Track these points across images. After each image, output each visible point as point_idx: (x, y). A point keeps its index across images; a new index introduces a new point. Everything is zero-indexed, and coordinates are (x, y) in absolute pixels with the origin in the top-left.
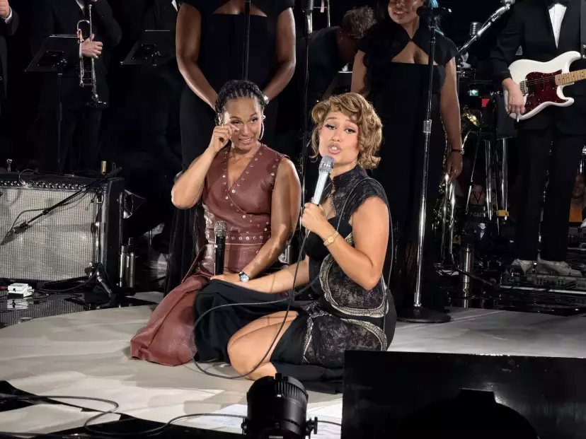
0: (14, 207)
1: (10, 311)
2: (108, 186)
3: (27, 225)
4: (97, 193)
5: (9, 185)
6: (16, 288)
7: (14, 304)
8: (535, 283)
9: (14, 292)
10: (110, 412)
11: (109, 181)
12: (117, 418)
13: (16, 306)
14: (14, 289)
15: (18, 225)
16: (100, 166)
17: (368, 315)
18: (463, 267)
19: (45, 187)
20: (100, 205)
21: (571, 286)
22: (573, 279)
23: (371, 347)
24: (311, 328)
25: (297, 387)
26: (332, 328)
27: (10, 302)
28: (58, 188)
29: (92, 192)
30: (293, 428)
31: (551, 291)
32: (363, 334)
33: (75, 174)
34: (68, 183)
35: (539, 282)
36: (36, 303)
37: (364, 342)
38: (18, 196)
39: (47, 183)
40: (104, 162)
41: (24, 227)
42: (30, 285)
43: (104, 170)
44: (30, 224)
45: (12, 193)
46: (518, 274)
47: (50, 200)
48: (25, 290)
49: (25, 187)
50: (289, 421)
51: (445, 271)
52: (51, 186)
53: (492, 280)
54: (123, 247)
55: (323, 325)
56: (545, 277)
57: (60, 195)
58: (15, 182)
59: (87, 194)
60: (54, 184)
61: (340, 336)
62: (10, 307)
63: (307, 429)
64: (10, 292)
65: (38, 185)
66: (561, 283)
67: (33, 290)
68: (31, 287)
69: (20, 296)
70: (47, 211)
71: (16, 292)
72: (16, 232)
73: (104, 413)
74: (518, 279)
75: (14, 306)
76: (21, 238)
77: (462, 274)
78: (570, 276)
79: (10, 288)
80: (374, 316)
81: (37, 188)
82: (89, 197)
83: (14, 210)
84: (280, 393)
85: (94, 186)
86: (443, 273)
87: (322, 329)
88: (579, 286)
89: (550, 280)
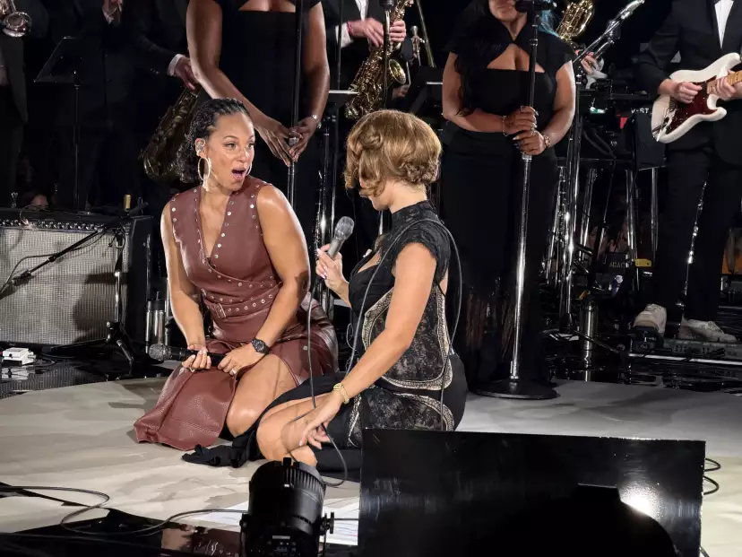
0: (13, 252)
1: (5, 382)
2: (131, 226)
3: (29, 275)
4: (116, 236)
5: (8, 224)
6: (13, 353)
7: (10, 374)
8: (674, 349)
9: (10, 359)
10: (98, 507)
11: (132, 221)
12: (105, 514)
13: (13, 376)
14: (10, 355)
15: (18, 275)
16: (122, 202)
17: (425, 388)
18: (584, 330)
19: (52, 227)
20: (121, 250)
21: (719, 354)
22: (723, 345)
23: (432, 427)
24: (358, 404)
25: (313, 477)
26: (385, 403)
27: (5, 370)
28: (69, 228)
29: (110, 233)
30: (304, 527)
31: (693, 360)
32: (422, 410)
33: (91, 211)
34: (83, 222)
35: (679, 349)
36: (39, 372)
37: (423, 420)
38: (19, 239)
39: (56, 222)
40: (128, 197)
41: (25, 278)
42: (31, 350)
43: (128, 206)
44: (33, 274)
45: (11, 235)
46: (653, 339)
47: (59, 244)
48: (24, 356)
49: (28, 227)
50: (298, 517)
51: (562, 335)
52: (60, 226)
53: (620, 346)
54: (149, 303)
55: (373, 399)
56: (686, 342)
57: (71, 238)
58: (16, 221)
59: (105, 236)
60: (64, 223)
61: (392, 412)
62: (5, 377)
63: (321, 528)
64: (5, 358)
65: (44, 225)
66: (706, 351)
67: (35, 357)
68: (32, 353)
69: (18, 364)
70: (53, 258)
71: (14, 359)
72: (15, 284)
73: (89, 508)
74: (652, 345)
75: (10, 376)
76: (23, 291)
77: (583, 339)
78: (718, 341)
79: (6, 354)
80: (432, 389)
81: (42, 228)
82: (106, 240)
83: (14, 255)
84: (289, 483)
85: (112, 226)
86: (560, 338)
87: (371, 404)
88: (729, 353)
89: (693, 347)
